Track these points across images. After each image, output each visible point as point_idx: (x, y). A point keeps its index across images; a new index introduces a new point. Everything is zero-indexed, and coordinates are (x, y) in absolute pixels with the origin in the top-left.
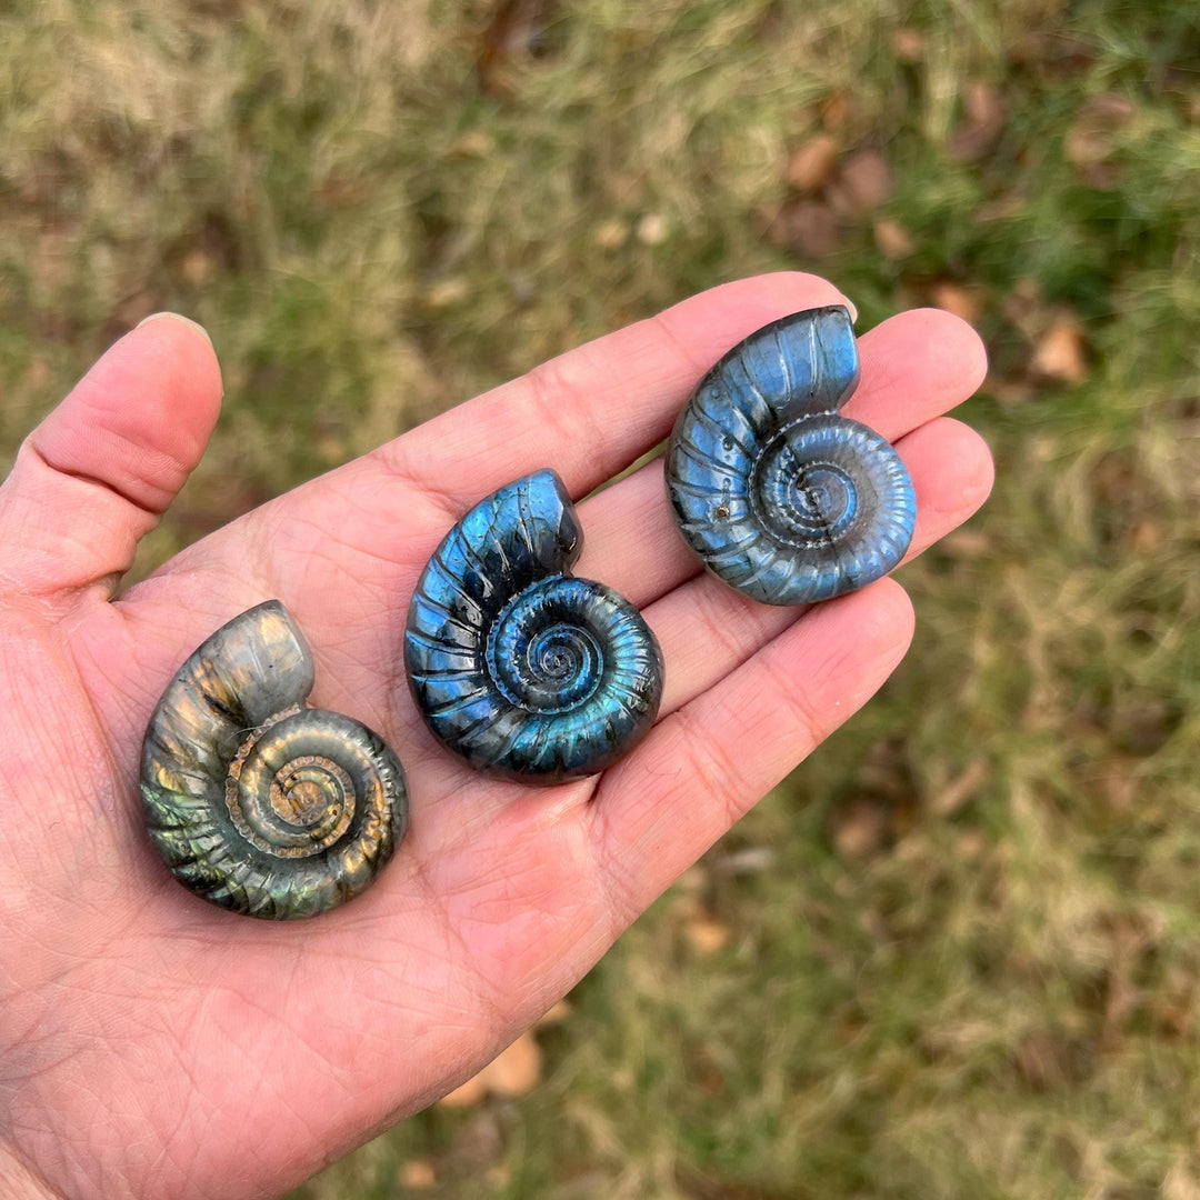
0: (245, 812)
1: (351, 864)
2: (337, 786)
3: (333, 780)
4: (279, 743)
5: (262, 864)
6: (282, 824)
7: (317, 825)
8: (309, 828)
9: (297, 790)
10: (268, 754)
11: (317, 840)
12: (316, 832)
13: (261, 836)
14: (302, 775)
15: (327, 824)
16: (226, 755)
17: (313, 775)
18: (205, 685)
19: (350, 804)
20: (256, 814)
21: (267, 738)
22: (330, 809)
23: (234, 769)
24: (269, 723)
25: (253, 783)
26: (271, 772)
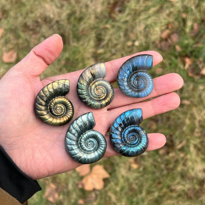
0: (91, 91)
1: (104, 102)
2: (105, 91)
3: (104, 90)
4: (99, 82)
5: (91, 98)
6: (95, 94)
7: (100, 96)
8: (99, 96)
9: (99, 90)
10: (96, 83)
11: (99, 98)
12: (100, 97)
13: (92, 95)
14: (100, 88)
15: (102, 96)
16: (91, 82)
17: (102, 89)
18: (91, 71)
19: (105, 94)
20: (92, 91)
21: (97, 81)
22: (103, 94)
23: (91, 84)
24: (98, 79)
25: (93, 87)
26: (96, 86)
